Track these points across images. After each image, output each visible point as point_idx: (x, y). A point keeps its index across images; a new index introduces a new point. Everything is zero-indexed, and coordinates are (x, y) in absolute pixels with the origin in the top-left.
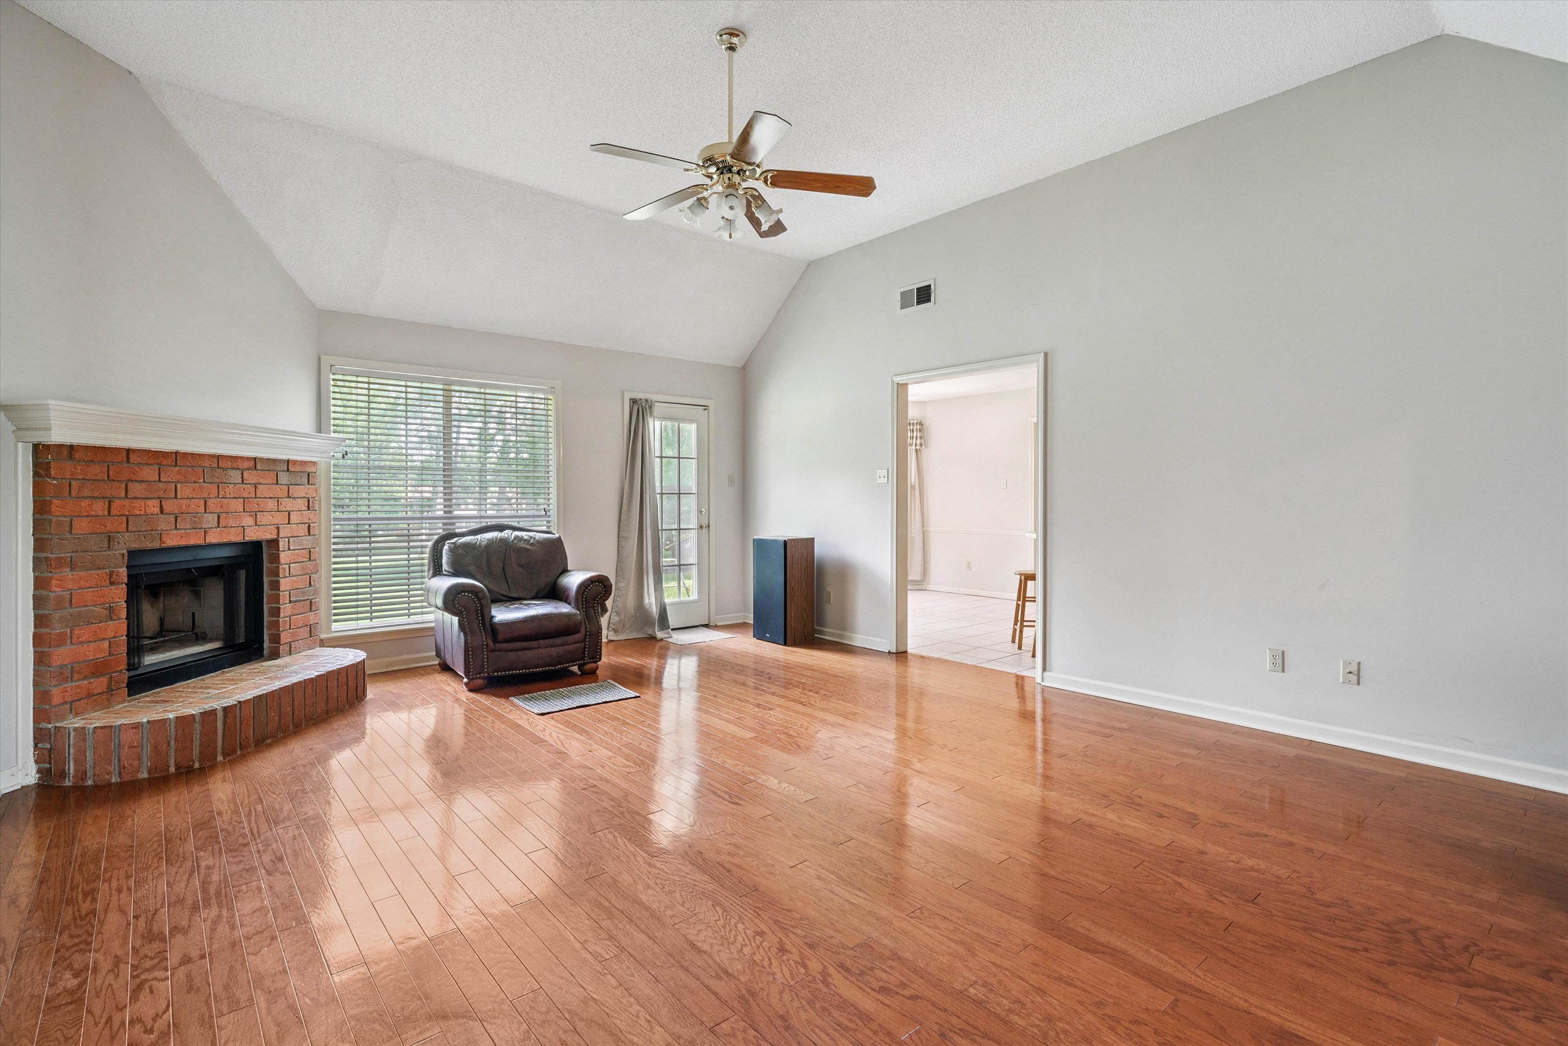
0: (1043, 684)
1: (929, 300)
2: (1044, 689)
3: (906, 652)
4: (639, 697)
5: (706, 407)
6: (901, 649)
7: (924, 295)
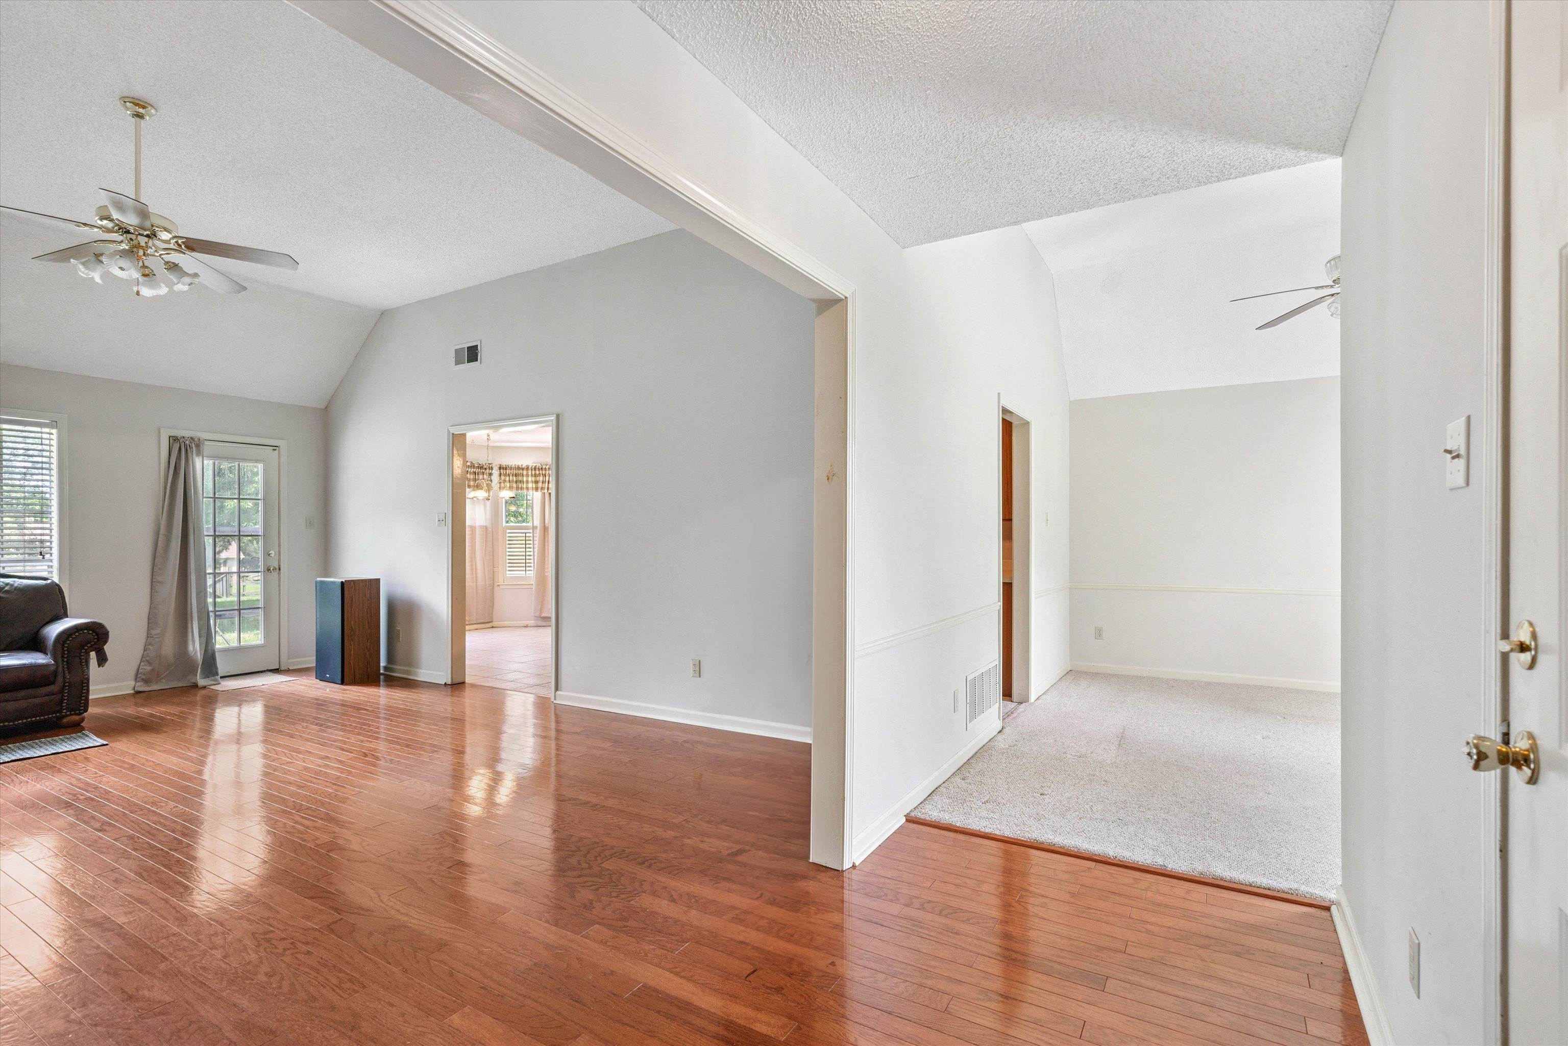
0: (555, 702)
1: (476, 360)
2: (556, 705)
3: (464, 683)
4: (107, 745)
5: (275, 447)
6: (457, 681)
7: (472, 354)
